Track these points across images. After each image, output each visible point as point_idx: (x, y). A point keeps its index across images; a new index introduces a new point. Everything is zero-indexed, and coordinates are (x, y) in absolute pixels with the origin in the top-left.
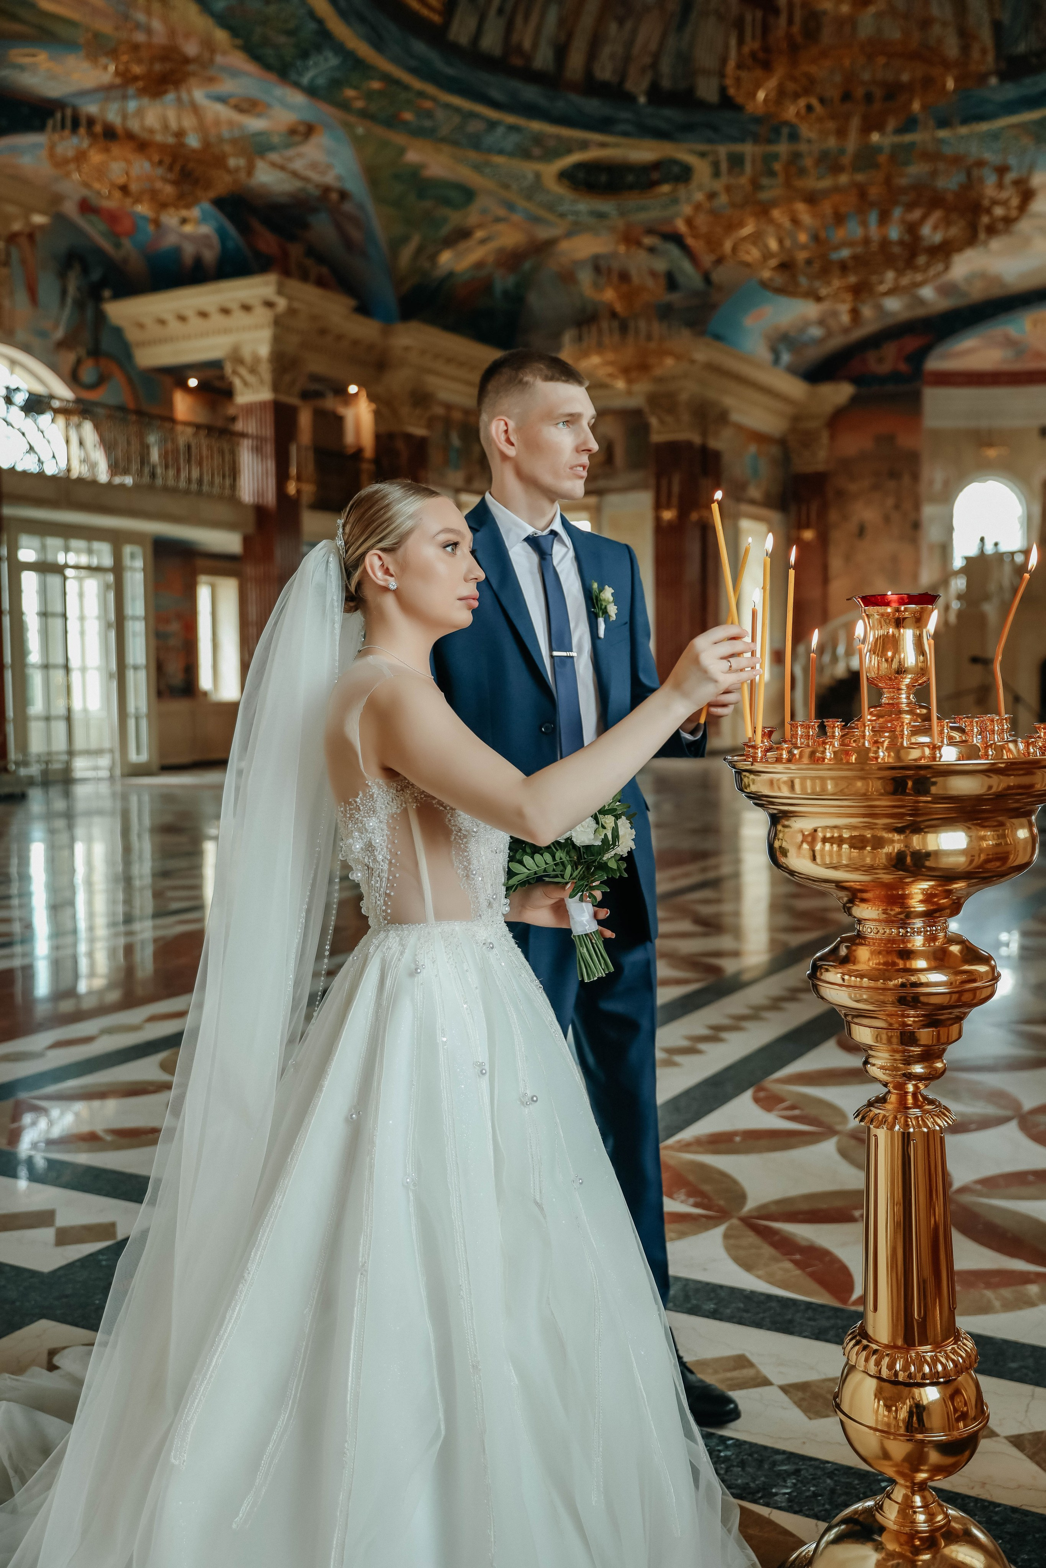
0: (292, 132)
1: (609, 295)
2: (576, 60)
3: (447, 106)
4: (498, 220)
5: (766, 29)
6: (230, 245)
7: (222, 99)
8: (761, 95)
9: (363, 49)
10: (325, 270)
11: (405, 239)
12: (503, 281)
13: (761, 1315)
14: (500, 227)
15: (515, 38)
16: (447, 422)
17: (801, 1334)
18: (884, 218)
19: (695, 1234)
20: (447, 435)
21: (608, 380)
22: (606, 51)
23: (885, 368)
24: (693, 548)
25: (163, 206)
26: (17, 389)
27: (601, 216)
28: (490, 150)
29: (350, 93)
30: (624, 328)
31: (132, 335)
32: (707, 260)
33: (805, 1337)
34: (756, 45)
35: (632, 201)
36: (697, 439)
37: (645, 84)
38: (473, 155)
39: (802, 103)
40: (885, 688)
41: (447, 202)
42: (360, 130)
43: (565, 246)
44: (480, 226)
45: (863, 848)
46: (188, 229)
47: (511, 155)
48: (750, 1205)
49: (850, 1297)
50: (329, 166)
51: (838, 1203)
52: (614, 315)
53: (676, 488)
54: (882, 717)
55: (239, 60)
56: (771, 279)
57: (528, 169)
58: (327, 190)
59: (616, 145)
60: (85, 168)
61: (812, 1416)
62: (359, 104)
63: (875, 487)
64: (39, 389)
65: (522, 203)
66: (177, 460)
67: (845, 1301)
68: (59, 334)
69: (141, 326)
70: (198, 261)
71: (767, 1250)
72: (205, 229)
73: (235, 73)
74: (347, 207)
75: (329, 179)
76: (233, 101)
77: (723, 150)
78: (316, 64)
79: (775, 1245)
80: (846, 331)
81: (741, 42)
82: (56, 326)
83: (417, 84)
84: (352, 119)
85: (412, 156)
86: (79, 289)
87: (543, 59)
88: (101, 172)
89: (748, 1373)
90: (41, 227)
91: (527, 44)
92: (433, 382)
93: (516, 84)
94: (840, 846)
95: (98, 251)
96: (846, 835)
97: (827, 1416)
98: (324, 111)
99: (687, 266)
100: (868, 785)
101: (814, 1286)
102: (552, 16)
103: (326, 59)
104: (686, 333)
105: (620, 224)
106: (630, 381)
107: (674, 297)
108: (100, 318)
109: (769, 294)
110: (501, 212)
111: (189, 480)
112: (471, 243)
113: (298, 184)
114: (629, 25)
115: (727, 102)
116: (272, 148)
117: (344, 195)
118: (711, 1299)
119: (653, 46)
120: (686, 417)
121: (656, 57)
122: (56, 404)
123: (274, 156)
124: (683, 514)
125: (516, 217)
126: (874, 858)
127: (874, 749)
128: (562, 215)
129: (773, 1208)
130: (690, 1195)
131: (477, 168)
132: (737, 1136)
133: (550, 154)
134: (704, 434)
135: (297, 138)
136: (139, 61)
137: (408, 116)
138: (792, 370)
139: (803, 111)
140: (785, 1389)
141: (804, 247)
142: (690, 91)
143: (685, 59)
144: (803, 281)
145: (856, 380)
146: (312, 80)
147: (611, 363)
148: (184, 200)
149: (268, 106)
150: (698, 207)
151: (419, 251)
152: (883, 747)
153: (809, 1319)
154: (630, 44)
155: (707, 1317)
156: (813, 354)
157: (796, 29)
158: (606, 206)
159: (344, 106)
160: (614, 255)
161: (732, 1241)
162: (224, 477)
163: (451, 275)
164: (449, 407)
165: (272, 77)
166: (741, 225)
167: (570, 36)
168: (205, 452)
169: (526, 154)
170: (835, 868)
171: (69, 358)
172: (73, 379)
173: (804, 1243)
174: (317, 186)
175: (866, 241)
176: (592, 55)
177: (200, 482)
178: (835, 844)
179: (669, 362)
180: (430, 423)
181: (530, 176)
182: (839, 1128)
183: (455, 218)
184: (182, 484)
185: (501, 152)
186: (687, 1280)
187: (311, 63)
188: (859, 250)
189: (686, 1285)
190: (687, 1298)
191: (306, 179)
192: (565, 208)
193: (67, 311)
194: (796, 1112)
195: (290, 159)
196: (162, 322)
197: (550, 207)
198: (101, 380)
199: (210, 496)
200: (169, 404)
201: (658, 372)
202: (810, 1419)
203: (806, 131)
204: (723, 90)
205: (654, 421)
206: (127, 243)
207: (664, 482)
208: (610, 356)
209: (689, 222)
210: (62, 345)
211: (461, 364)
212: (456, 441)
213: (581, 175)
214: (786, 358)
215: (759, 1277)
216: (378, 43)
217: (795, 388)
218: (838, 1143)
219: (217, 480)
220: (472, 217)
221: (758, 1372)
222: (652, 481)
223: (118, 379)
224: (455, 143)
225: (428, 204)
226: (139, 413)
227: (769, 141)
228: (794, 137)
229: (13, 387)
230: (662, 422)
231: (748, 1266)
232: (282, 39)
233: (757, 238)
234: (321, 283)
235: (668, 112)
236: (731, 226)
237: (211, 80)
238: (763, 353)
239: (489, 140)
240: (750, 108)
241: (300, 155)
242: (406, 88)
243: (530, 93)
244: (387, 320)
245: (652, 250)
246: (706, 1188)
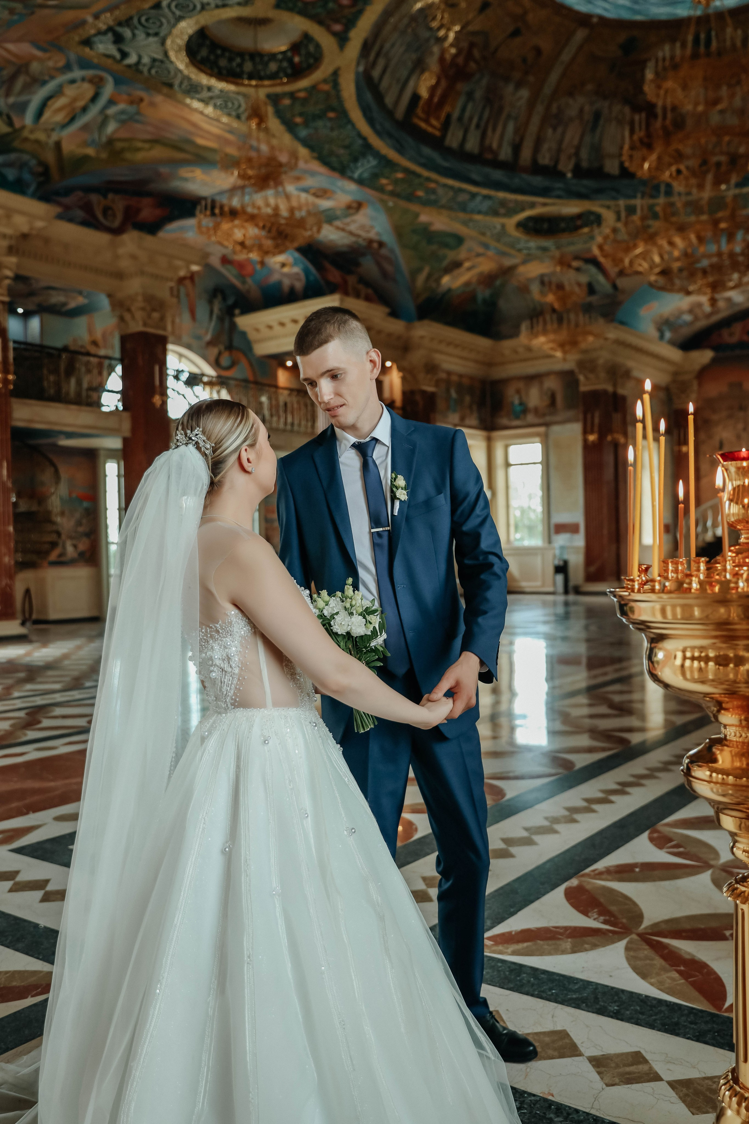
0: (349, 207)
1: (550, 298)
2: (526, 154)
3: (445, 186)
4: (478, 255)
5: (648, 125)
6: (312, 278)
7: (306, 190)
8: (646, 166)
9: (392, 154)
10: (370, 291)
11: (420, 270)
12: (483, 293)
13: (654, 1017)
14: (480, 259)
15: (487, 142)
16: (448, 383)
17: (685, 1036)
18: (731, 237)
19: (604, 946)
20: (448, 391)
21: (552, 353)
22: (545, 146)
23: (734, 340)
24: (609, 459)
25: (267, 253)
26: (182, 371)
27: (545, 249)
28: (472, 212)
29: (384, 181)
30: (560, 320)
31: (252, 335)
32: (613, 270)
33: (688, 1038)
34: (642, 134)
35: (565, 239)
36: (610, 388)
37: (571, 165)
38: (462, 215)
39: (674, 168)
40: (743, 530)
41: (446, 246)
42: (391, 204)
43: (522, 269)
44: (468, 259)
45: (726, 665)
46: (286, 270)
47: (486, 214)
48: (646, 923)
49: (724, 1005)
50: (372, 227)
51: (714, 924)
52: (554, 310)
53: (597, 421)
54: (741, 553)
55: (316, 166)
56: (656, 281)
57: (497, 222)
58: (371, 241)
59: (553, 204)
60: (219, 233)
61: (694, 1111)
62: (390, 188)
63: (730, 417)
64: (196, 370)
65: (493, 244)
66: (277, 411)
67: (719, 1008)
68: (208, 337)
69: (257, 330)
70: (292, 289)
71: (659, 962)
72: (296, 270)
73: (313, 174)
74: (384, 251)
75: (372, 235)
76: (312, 191)
77: (622, 203)
78: (363, 165)
79: (664, 957)
80: (709, 316)
81: (632, 132)
82: (207, 333)
83: (426, 173)
84: (385, 197)
85: (424, 218)
86: (220, 310)
87: (505, 153)
88: (229, 235)
89: (642, 1068)
90: (197, 272)
91: (495, 145)
92: (438, 358)
93: (488, 170)
94: (706, 663)
95: (233, 287)
96: (712, 654)
97: (707, 1112)
98: (368, 193)
99: (601, 278)
100: (730, 612)
101: (696, 994)
102: (511, 127)
103: (368, 162)
104: (601, 321)
105: (557, 254)
106: (565, 352)
107: (593, 299)
108: (233, 326)
109: (655, 291)
110: (481, 250)
111: (286, 423)
112: (462, 270)
113: (353, 239)
114: (560, 130)
115: (626, 173)
116: (337, 218)
117: (381, 244)
118: (615, 1002)
119: (576, 142)
120: (602, 375)
121: (578, 148)
122: (205, 379)
123: (338, 223)
124: (602, 437)
125: (490, 253)
126: (736, 674)
127: (734, 580)
128: (520, 250)
129: (663, 926)
130: (600, 914)
131: (465, 223)
132: (637, 867)
133: (511, 212)
134: (615, 385)
135: (351, 211)
136: (252, 168)
137: (420, 193)
138: (672, 343)
139: (674, 174)
140: (673, 1085)
141: (678, 259)
142: (601, 168)
143: (597, 149)
144: (677, 282)
145: (715, 348)
146: (360, 175)
147: (553, 341)
148: (279, 249)
149: (333, 192)
150: (606, 238)
151: (429, 277)
152: (742, 578)
153: (691, 1023)
154: (561, 142)
155: (612, 1017)
156: (686, 332)
157: (668, 122)
158: (548, 243)
159: (381, 189)
160: (554, 273)
161: (632, 953)
162: (307, 421)
163: (449, 290)
164: (449, 373)
165: (336, 175)
166: (635, 246)
167: (522, 139)
168: (295, 406)
169: (496, 213)
170: (703, 682)
171: (214, 351)
172: (216, 364)
173: (688, 957)
174: (364, 239)
175: (719, 254)
176: (537, 148)
177: (292, 424)
178: (702, 661)
179: (591, 339)
180: (437, 383)
181: (499, 227)
182: (712, 862)
183: (451, 255)
184: (281, 426)
185: (479, 212)
186: (597, 984)
187: (360, 164)
188: (715, 260)
189: (596, 989)
190: (596, 1000)
191: (358, 236)
192: (522, 245)
193: (213, 324)
194: (681, 850)
195: (348, 224)
196: (270, 327)
197: (512, 246)
198: (233, 364)
199: (298, 433)
200: (275, 377)
201: (583, 346)
202: (693, 1114)
203: (678, 187)
204: (622, 164)
205: (581, 378)
206: (249, 280)
207: (589, 416)
208: (552, 336)
209: (601, 247)
210: (210, 344)
211: (457, 346)
212: (454, 394)
213: (531, 224)
214: (668, 335)
215: (652, 984)
216: (400, 150)
217: (675, 354)
218: (712, 875)
219: (303, 423)
220: (462, 253)
221: (651, 1068)
222: (581, 416)
223: (244, 362)
224: (450, 208)
225: (434, 247)
226: (256, 383)
227: (652, 197)
228: (669, 191)
229: (180, 369)
230: (587, 378)
231: (644, 975)
232: (341, 151)
233: (644, 256)
234: (368, 299)
235: (586, 182)
236: (628, 249)
237: (298, 179)
238: (652, 332)
239: (472, 205)
240: (639, 174)
241: (354, 221)
242: (419, 176)
243: (497, 175)
244: (409, 320)
245: (578, 269)
246: (613, 908)
